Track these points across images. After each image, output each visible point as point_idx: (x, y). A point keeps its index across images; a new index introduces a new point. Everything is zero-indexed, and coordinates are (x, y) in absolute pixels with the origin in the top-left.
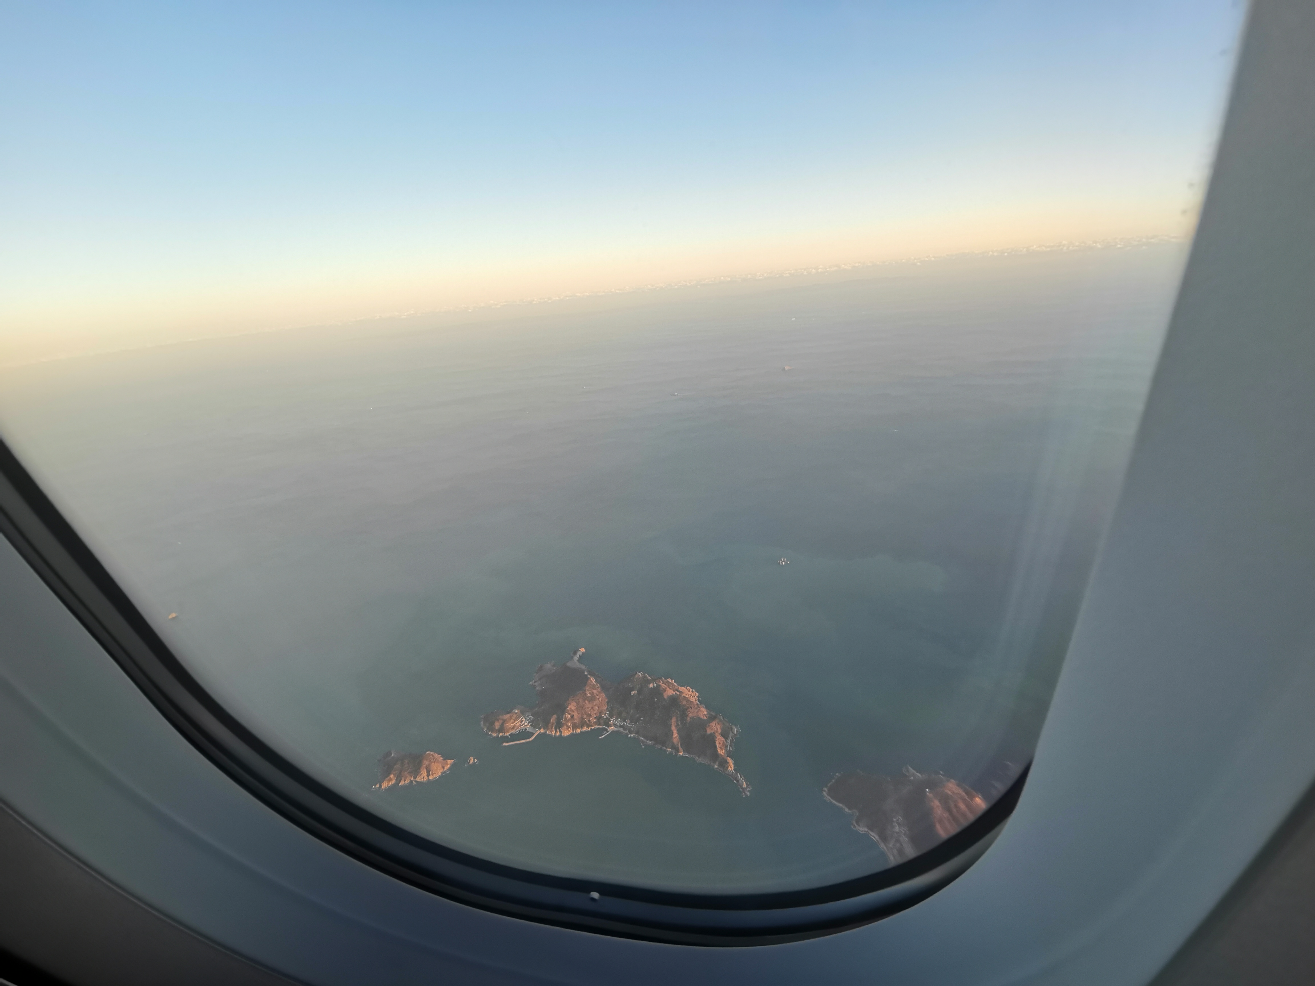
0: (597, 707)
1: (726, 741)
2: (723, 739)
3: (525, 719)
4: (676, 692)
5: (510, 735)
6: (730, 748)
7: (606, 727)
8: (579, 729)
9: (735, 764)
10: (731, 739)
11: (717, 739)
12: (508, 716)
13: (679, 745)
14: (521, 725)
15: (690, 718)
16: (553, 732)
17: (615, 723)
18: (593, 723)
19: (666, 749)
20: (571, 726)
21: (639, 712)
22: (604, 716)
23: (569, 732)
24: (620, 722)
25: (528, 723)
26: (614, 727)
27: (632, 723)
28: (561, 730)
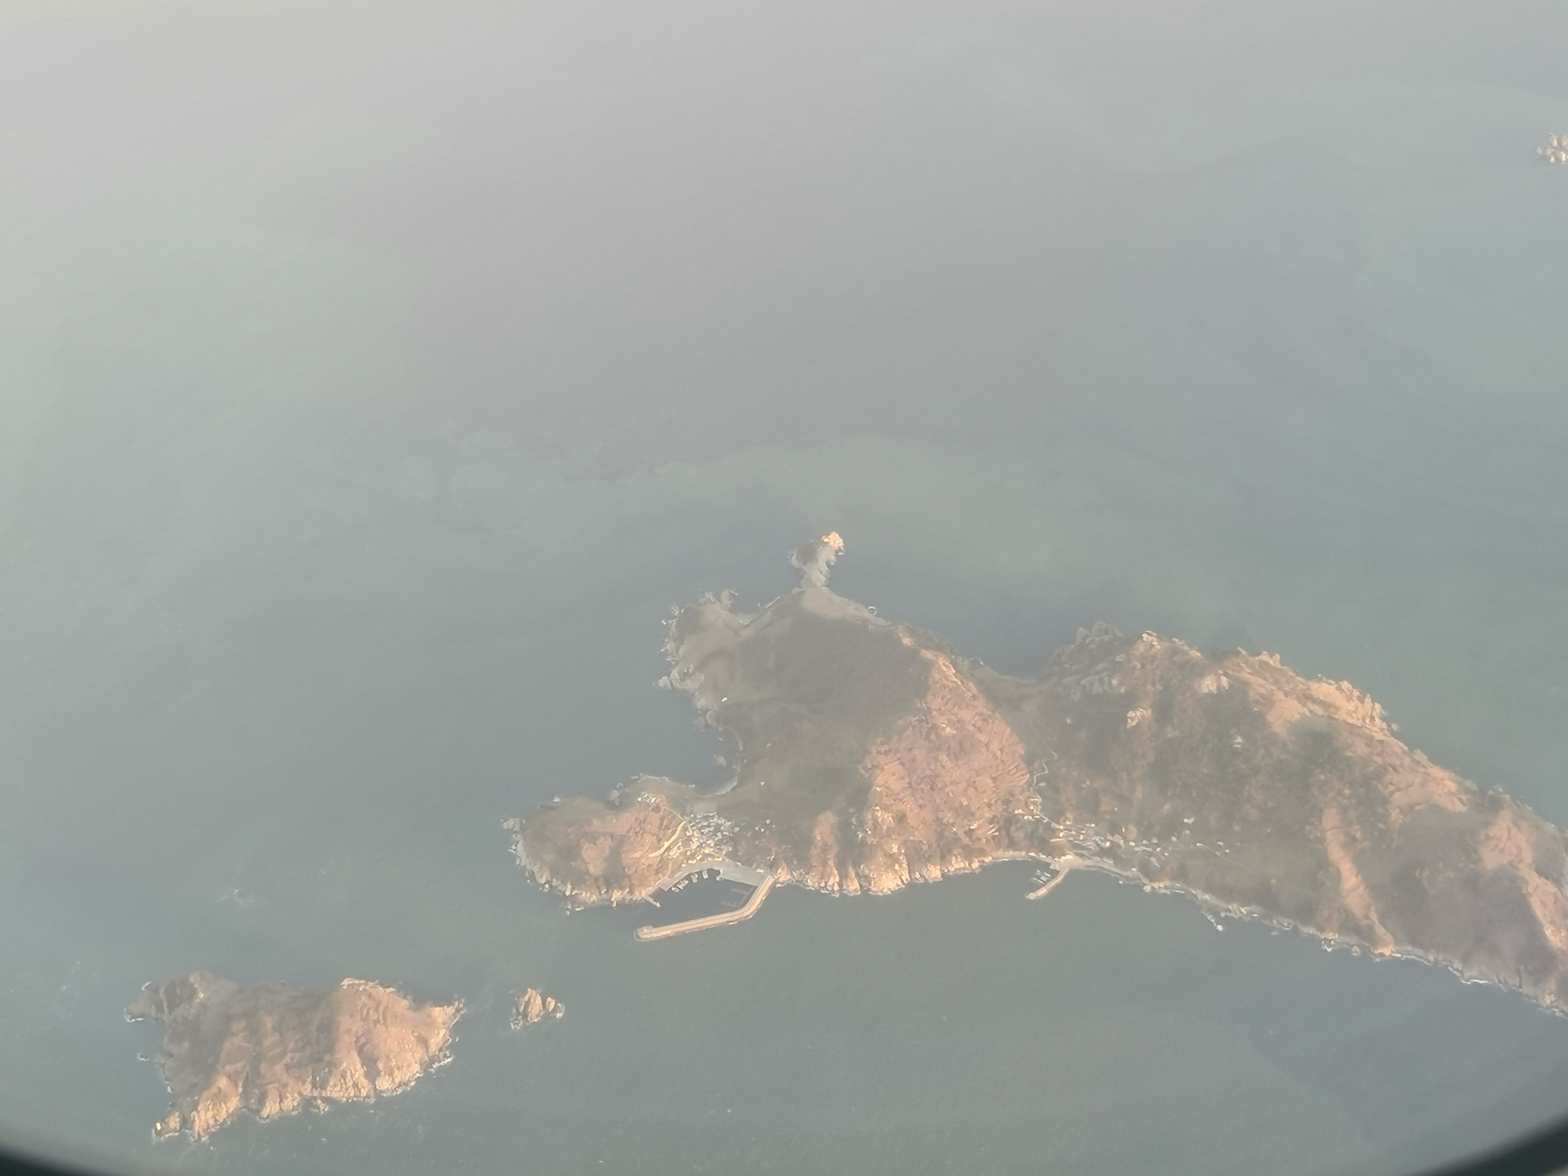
0: (989, 781)
3: (700, 830)
4: (1310, 704)
5: (653, 897)
7: (1044, 856)
8: (935, 865)
11: (1530, 891)
12: (623, 818)
13: (1374, 917)
14: (689, 853)
15: (1398, 810)
16: (832, 878)
17: (1076, 840)
18: (984, 840)
19: (1319, 934)
20: (900, 853)
21: (1169, 794)
22: (1023, 815)
23: (897, 876)
24: (1097, 834)
25: (716, 845)
26: (1076, 854)
27: (1149, 841)
28: (863, 871)
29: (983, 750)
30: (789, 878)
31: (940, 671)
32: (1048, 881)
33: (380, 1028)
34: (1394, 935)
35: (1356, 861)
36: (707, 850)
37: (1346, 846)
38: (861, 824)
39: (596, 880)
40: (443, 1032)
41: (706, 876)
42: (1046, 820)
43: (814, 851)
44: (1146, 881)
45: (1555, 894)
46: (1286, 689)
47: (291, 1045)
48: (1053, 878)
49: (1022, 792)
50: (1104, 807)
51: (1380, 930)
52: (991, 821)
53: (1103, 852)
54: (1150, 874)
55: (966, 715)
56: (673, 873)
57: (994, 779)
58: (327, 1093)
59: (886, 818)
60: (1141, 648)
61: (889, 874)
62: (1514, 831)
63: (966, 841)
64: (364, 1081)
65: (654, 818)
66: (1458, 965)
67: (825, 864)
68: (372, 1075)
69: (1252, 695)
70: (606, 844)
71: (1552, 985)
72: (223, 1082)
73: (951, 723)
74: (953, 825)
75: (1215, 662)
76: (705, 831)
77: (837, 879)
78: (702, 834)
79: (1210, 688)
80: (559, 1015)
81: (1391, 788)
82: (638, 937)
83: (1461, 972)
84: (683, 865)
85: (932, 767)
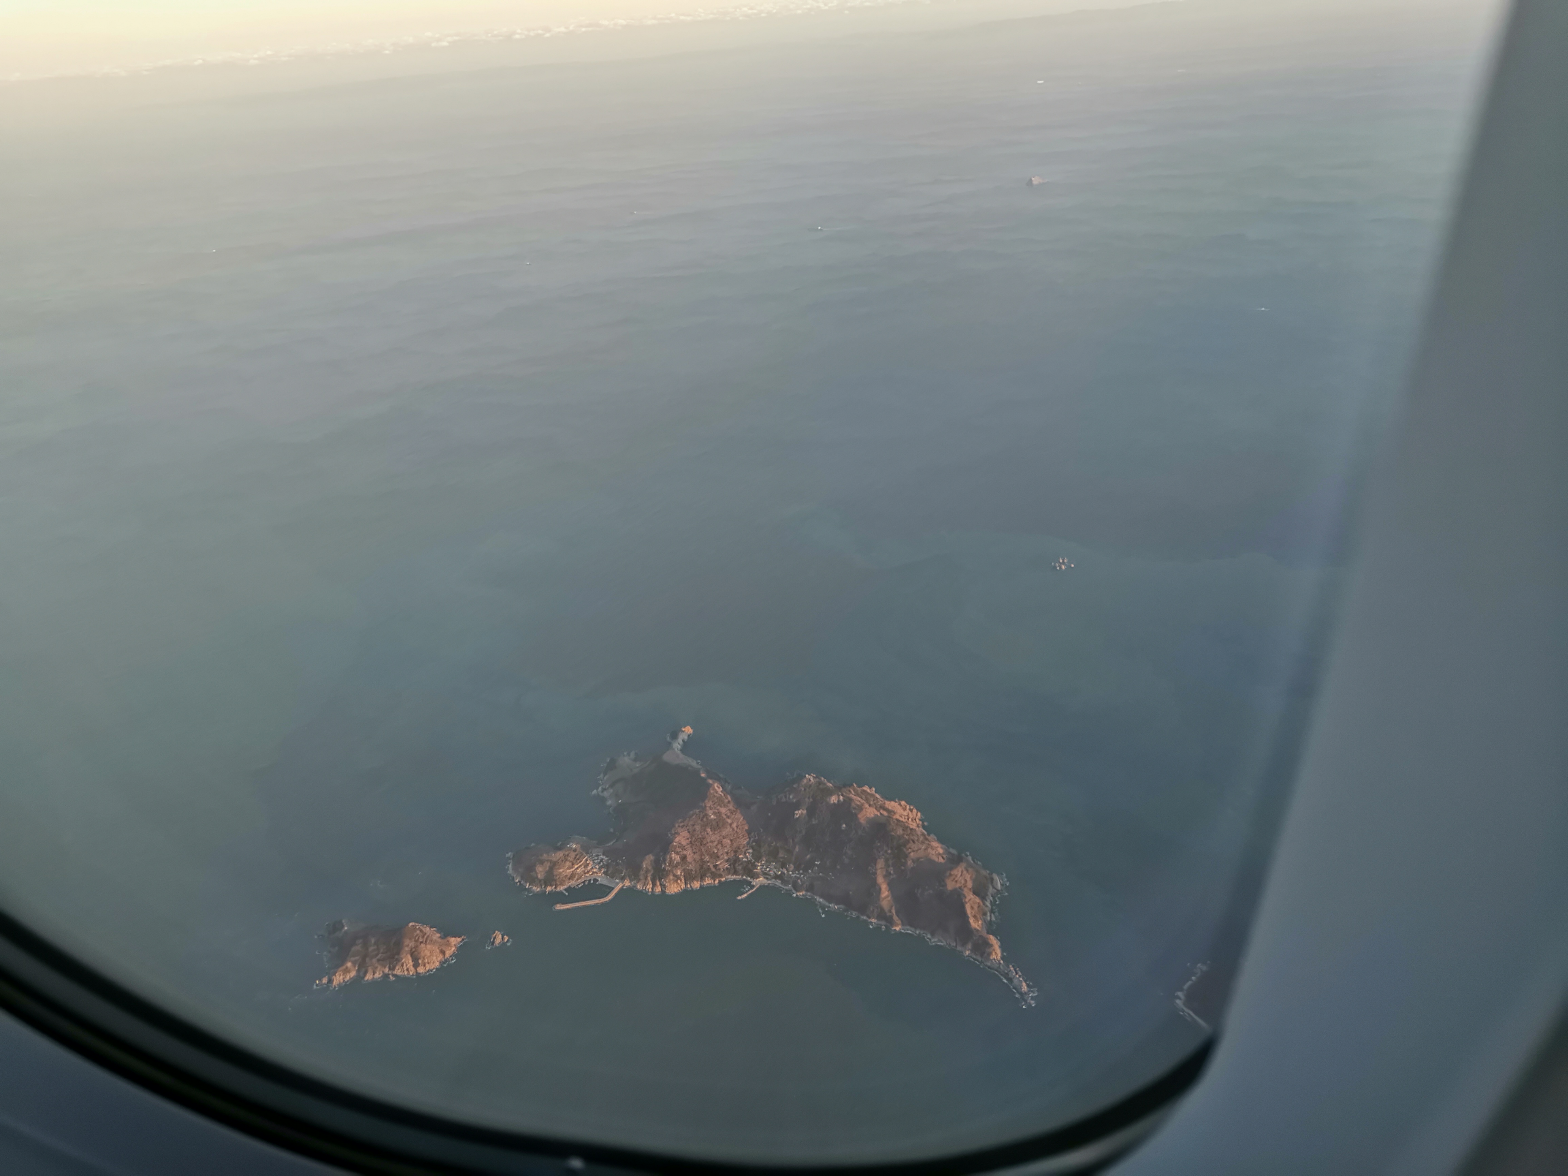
1: (984, 904)
3: (593, 860)
4: (882, 811)
5: (566, 890)
6: (991, 916)
7: (749, 878)
8: (697, 881)
9: (1002, 947)
10: (991, 898)
11: (967, 900)
13: (894, 911)
14: (586, 871)
15: (911, 861)
16: (649, 885)
17: (765, 870)
18: (722, 870)
19: (868, 919)
20: (681, 875)
21: (810, 850)
22: (743, 858)
23: (679, 886)
24: (775, 868)
25: (599, 868)
26: (764, 878)
27: (799, 872)
28: (663, 882)
29: (728, 826)
30: (629, 884)
31: (714, 789)
32: (749, 890)
33: (423, 945)
34: (902, 921)
35: (889, 884)
36: (595, 870)
37: (885, 877)
38: (664, 860)
39: (540, 881)
40: (453, 949)
41: (592, 882)
42: (753, 861)
43: (642, 873)
44: (794, 891)
45: (979, 903)
46: (872, 803)
47: (381, 951)
48: (752, 888)
49: (744, 847)
50: (781, 855)
51: (895, 918)
52: (727, 861)
53: (777, 877)
54: (796, 888)
55: (723, 810)
56: (577, 880)
57: (731, 841)
58: (395, 972)
59: (676, 858)
60: (805, 781)
61: (675, 885)
62: (965, 872)
63: (713, 870)
64: (412, 968)
65: (573, 855)
66: (929, 936)
67: (646, 878)
68: (416, 965)
69: (853, 805)
70: (547, 865)
71: (970, 946)
72: (349, 964)
73: (714, 813)
74: (708, 862)
75: (838, 789)
76: (596, 861)
77: (651, 886)
78: (594, 863)
79: (835, 801)
80: (509, 944)
81: (910, 850)
82: (554, 908)
83: (930, 939)
84: (583, 876)
85: (702, 834)
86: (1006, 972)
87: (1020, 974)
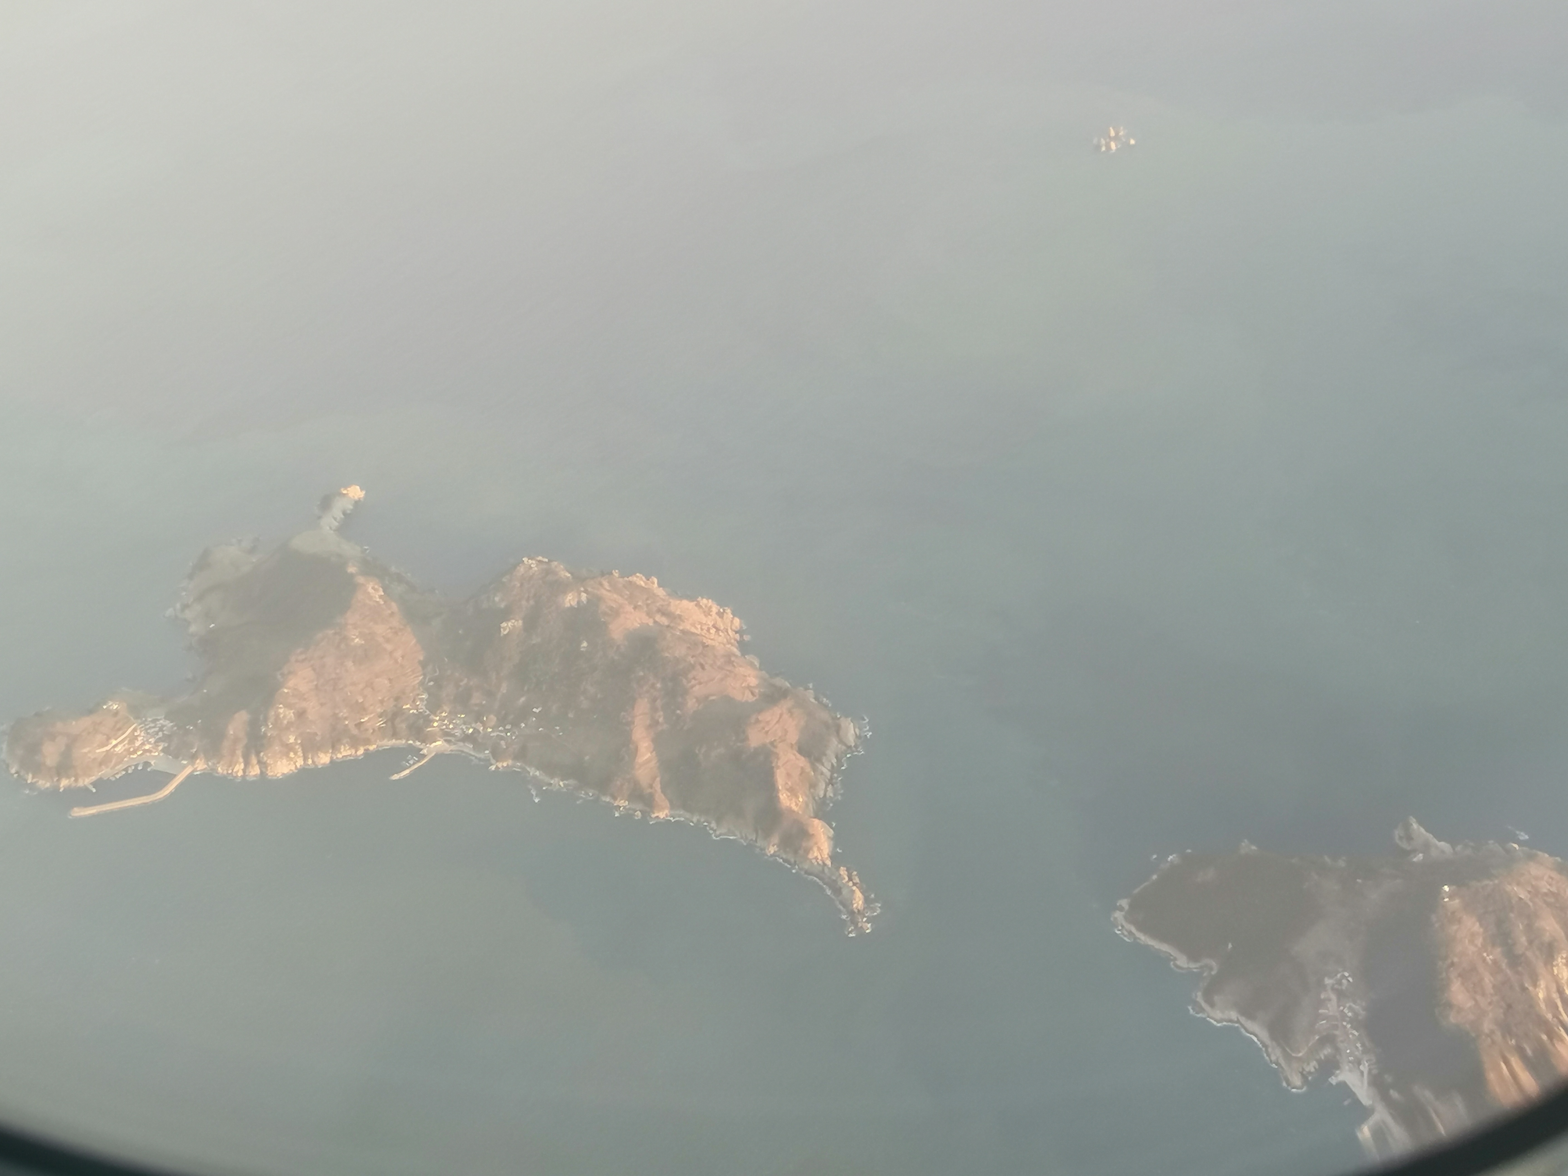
0: (386, 682)
1: (815, 769)
2: (802, 762)
3: (147, 730)
4: (658, 618)
5: (94, 784)
6: (826, 791)
7: (418, 743)
8: (326, 752)
9: (837, 840)
10: (834, 761)
11: (780, 764)
12: (86, 722)
13: (658, 786)
14: (132, 750)
15: (694, 700)
16: (237, 765)
17: (447, 728)
18: (371, 731)
19: (612, 801)
20: (296, 744)
21: (526, 688)
22: (409, 709)
23: (292, 763)
24: (465, 723)
25: (155, 742)
26: (446, 741)
27: (504, 727)
28: (263, 758)
29: (387, 656)
30: (206, 766)
31: (367, 592)
32: (414, 764)
34: (671, 802)
35: (654, 741)
36: (147, 747)
37: (648, 728)
38: (266, 719)
39: (51, 770)
41: (141, 766)
42: (427, 713)
43: (227, 745)
44: (493, 761)
45: (805, 768)
46: (643, 603)
48: (418, 761)
49: (413, 690)
50: (474, 701)
51: (660, 797)
52: (380, 716)
53: (466, 738)
54: (497, 754)
55: (380, 629)
57: (390, 680)
59: (288, 715)
60: (521, 570)
61: (284, 761)
62: (786, 716)
63: (355, 731)
65: (111, 721)
66: (713, 825)
67: (233, 754)
69: (603, 607)
70: (63, 742)
71: (775, 839)
73: (362, 635)
74: (346, 719)
75: (579, 580)
76: (151, 731)
77: (242, 766)
78: (148, 733)
79: (572, 603)
81: (693, 682)
82: (70, 815)
83: (715, 831)
84: (126, 759)
85: (338, 671)
86: (834, 878)
87: (857, 880)
